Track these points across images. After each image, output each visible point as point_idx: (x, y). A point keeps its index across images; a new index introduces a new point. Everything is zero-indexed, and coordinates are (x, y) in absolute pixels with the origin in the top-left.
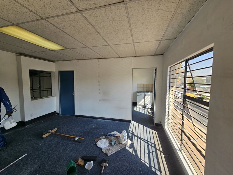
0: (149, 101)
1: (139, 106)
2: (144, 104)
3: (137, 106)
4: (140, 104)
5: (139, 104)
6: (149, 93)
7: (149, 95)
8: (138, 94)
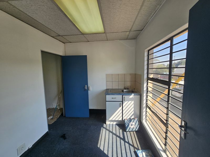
0: (133, 113)
1: (112, 123)
2: (121, 119)
3: (108, 123)
4: (114, 119)
5: (110, 119)
6: (132, 96)
7: (131, 99)
8: (109, 97)
